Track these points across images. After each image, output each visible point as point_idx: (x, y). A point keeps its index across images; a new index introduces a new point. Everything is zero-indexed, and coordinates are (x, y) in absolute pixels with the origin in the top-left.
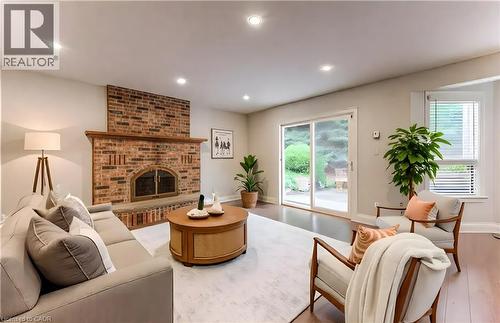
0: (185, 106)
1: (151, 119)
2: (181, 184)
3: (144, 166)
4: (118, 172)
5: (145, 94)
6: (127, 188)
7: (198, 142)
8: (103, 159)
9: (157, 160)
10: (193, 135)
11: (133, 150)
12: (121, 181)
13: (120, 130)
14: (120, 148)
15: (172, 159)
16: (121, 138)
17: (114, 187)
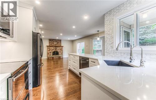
0: (60, 40)
1: (55, 43)
2: (60, 54)
3: (54, 51)
4: (50, 51)
5: (54, 39)
6: (52, 54)
7: (63, 47)
8: (48, 49)
9: (56, 50)
10: (62, 46)
11: (52, 48)
12: (51, 52)
13: (51, 45)
14: (51, 48)
15: (58, 49)
16: (51, 46)
17: (50, 53)
